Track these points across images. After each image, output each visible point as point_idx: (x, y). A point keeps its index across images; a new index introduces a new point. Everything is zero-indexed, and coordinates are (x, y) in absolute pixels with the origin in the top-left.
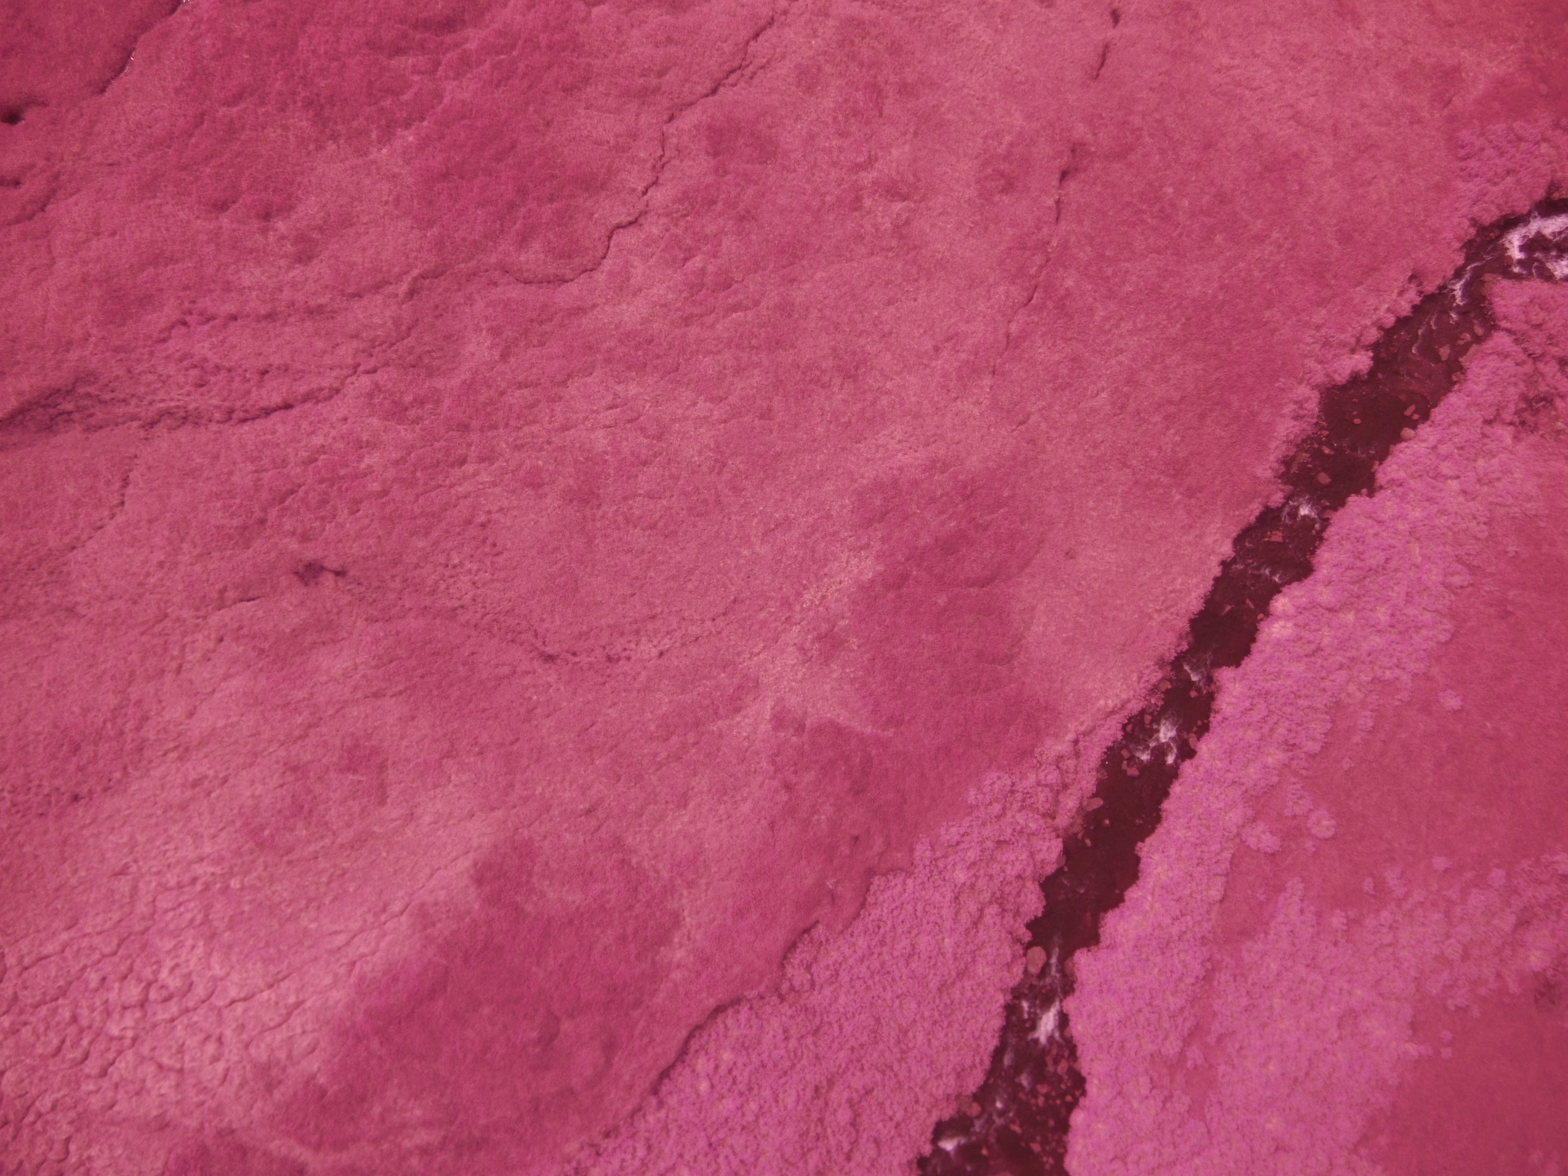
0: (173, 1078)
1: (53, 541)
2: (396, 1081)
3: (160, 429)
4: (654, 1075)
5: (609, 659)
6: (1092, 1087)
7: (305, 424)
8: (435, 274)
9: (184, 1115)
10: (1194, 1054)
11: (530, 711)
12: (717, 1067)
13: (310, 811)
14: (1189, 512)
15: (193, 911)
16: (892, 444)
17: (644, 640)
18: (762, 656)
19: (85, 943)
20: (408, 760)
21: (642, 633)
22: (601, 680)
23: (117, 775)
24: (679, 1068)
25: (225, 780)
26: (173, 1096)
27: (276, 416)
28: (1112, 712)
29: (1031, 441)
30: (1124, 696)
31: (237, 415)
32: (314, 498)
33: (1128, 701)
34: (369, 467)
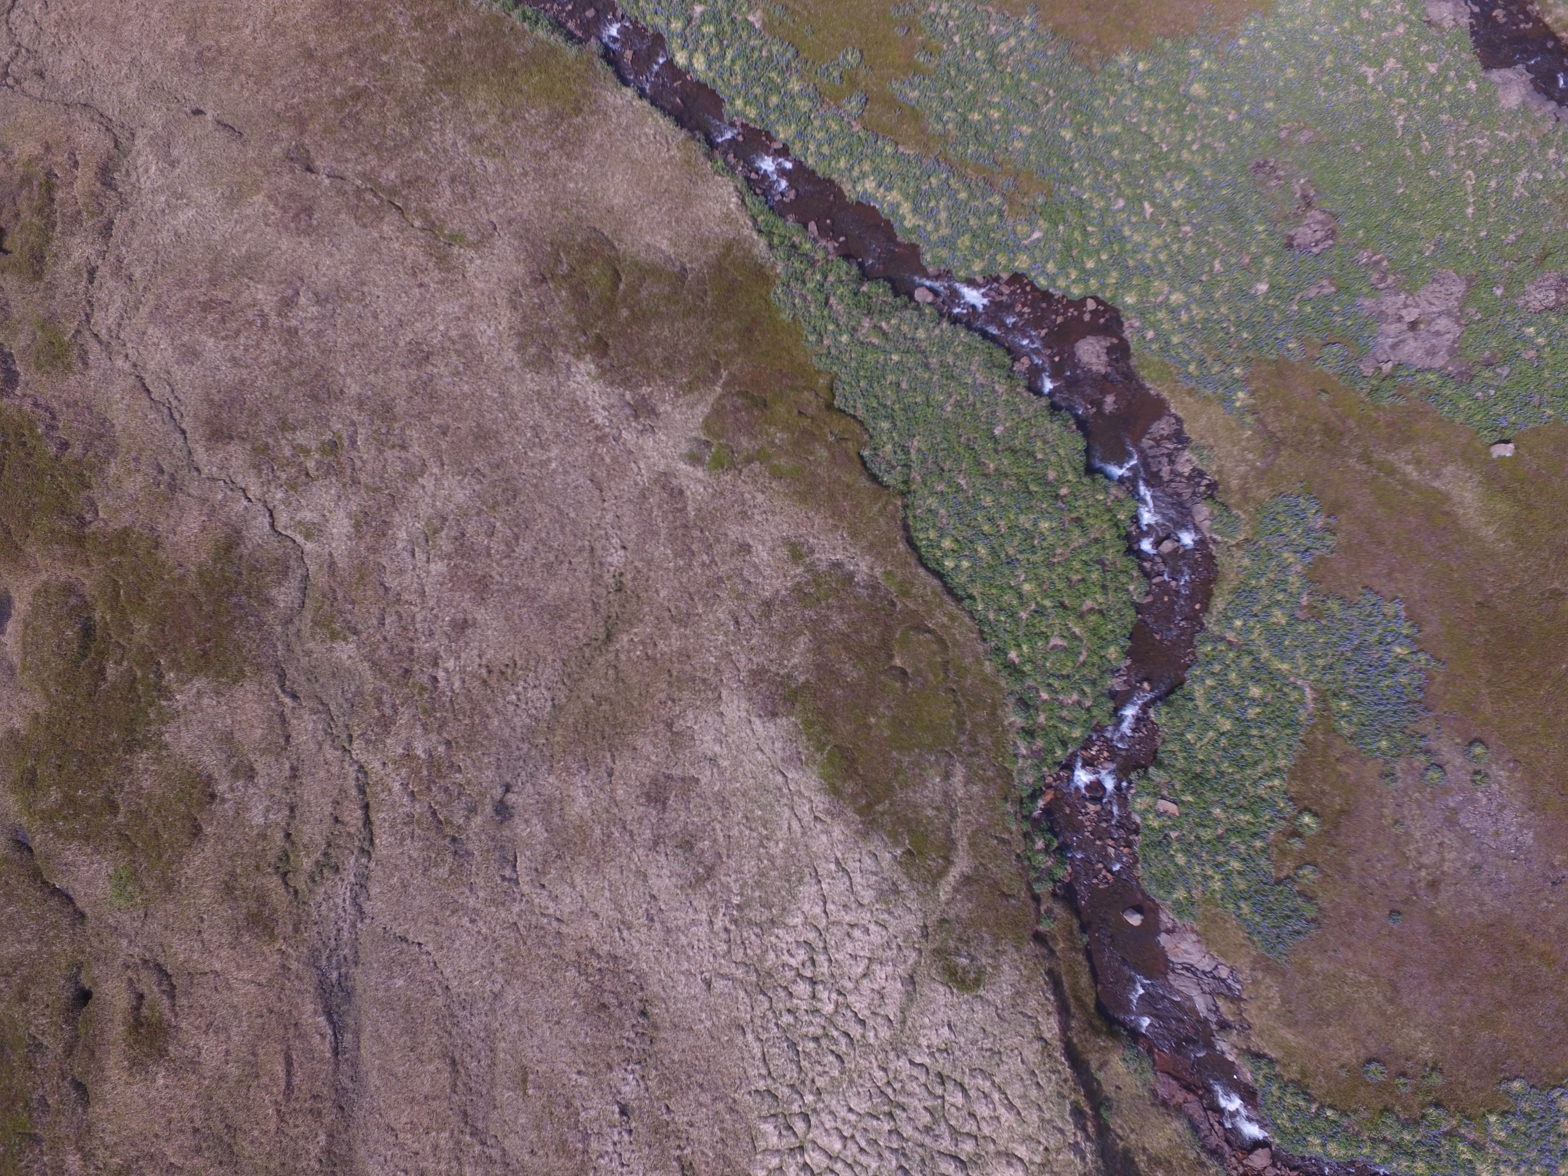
0: (876, 967)
1: (439, 1002)
3: (367, 907)
5: (619, 590)
6: (1021, 268)
7: (382, 796)
8: (282, 677)
9: (905, 962)
10: (1004, 184)
11: (648, 658)
13: (691, 836)
14: (592, 113)
15: (750, 934)
16: (490, 332)
17: (609, 559)
19: (758, 1022)
20: (668, 758)
21: (603, 560)
22: (635, 599)
23: (632, 978)
25: (653, 897)
26: (889, 969)
27: (373, 817)
28: (743, 201)
29: (510, 223)
30: (731, 189)
31: (366, 845)
32: (441, 797)
33: (736, 187)
34: (425, 751)
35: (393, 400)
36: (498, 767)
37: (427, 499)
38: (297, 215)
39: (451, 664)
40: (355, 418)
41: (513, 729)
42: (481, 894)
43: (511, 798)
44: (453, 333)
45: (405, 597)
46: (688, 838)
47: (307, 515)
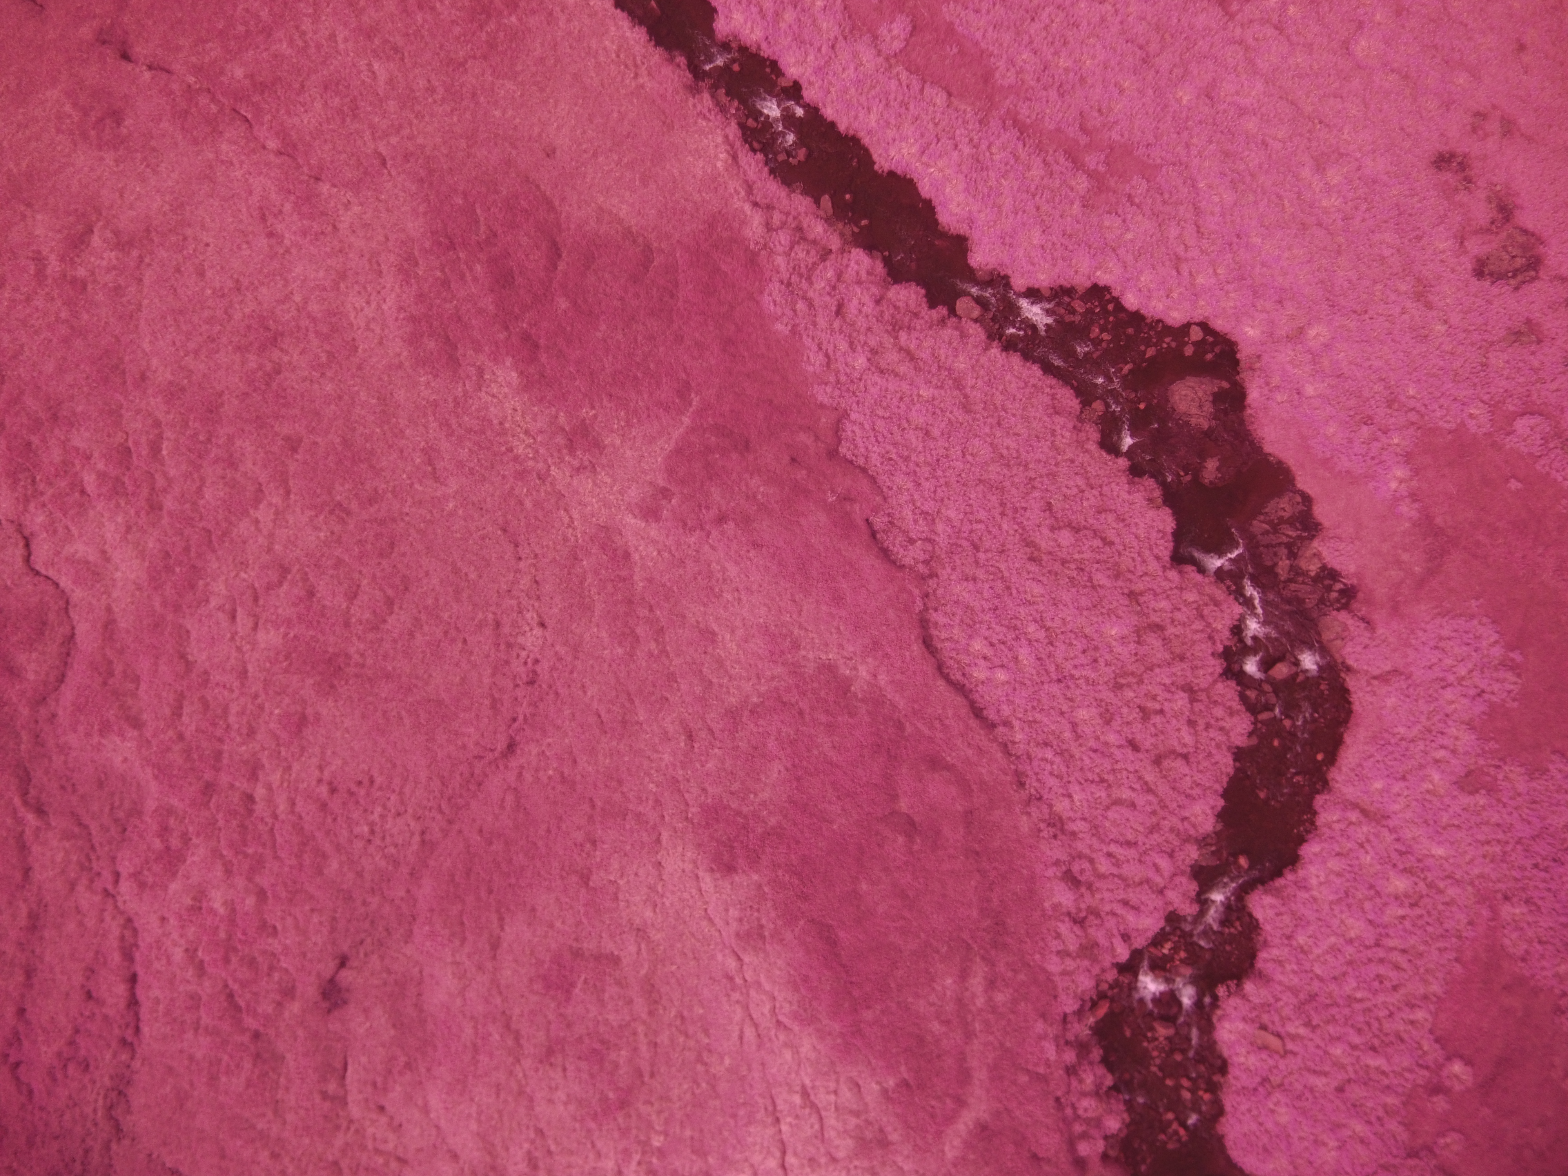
2: (910, 1000)
3: (126, 1123)
4: (973, 723)
5: (531, 683)
6: (1104, 278)
7: (157, 965)
8: (25, 780)
10: (1092, 160)
11: (563, 779)
12: (985, 658)
13: (603, 1042)
14: (534, 12)
16: (369, 312)
17: (521, 640)
18: (576, 516)
20: (580, 922)
21: (512, 640)
22: (552, 696)
24: (976, 697)
25: (540, 1133)
27: (141, 995)
28: (735, 157)
29: (407, 157)
30: (720, 140)
31: (129, 1035)
32: (244, 973)
33: (726, 137)
34: (225, 903)
35: (220, 394)
36: (333, 930)
37: (261, 540)
38: (101, 120)
39: (275, 778)
40: (160, 416)
41: (360, 874)
42: (290, 1117)
43: (347, 976)
44: (314, 307)
45: (216, 677)
46: (597, 1046)
47: (80, 548)
